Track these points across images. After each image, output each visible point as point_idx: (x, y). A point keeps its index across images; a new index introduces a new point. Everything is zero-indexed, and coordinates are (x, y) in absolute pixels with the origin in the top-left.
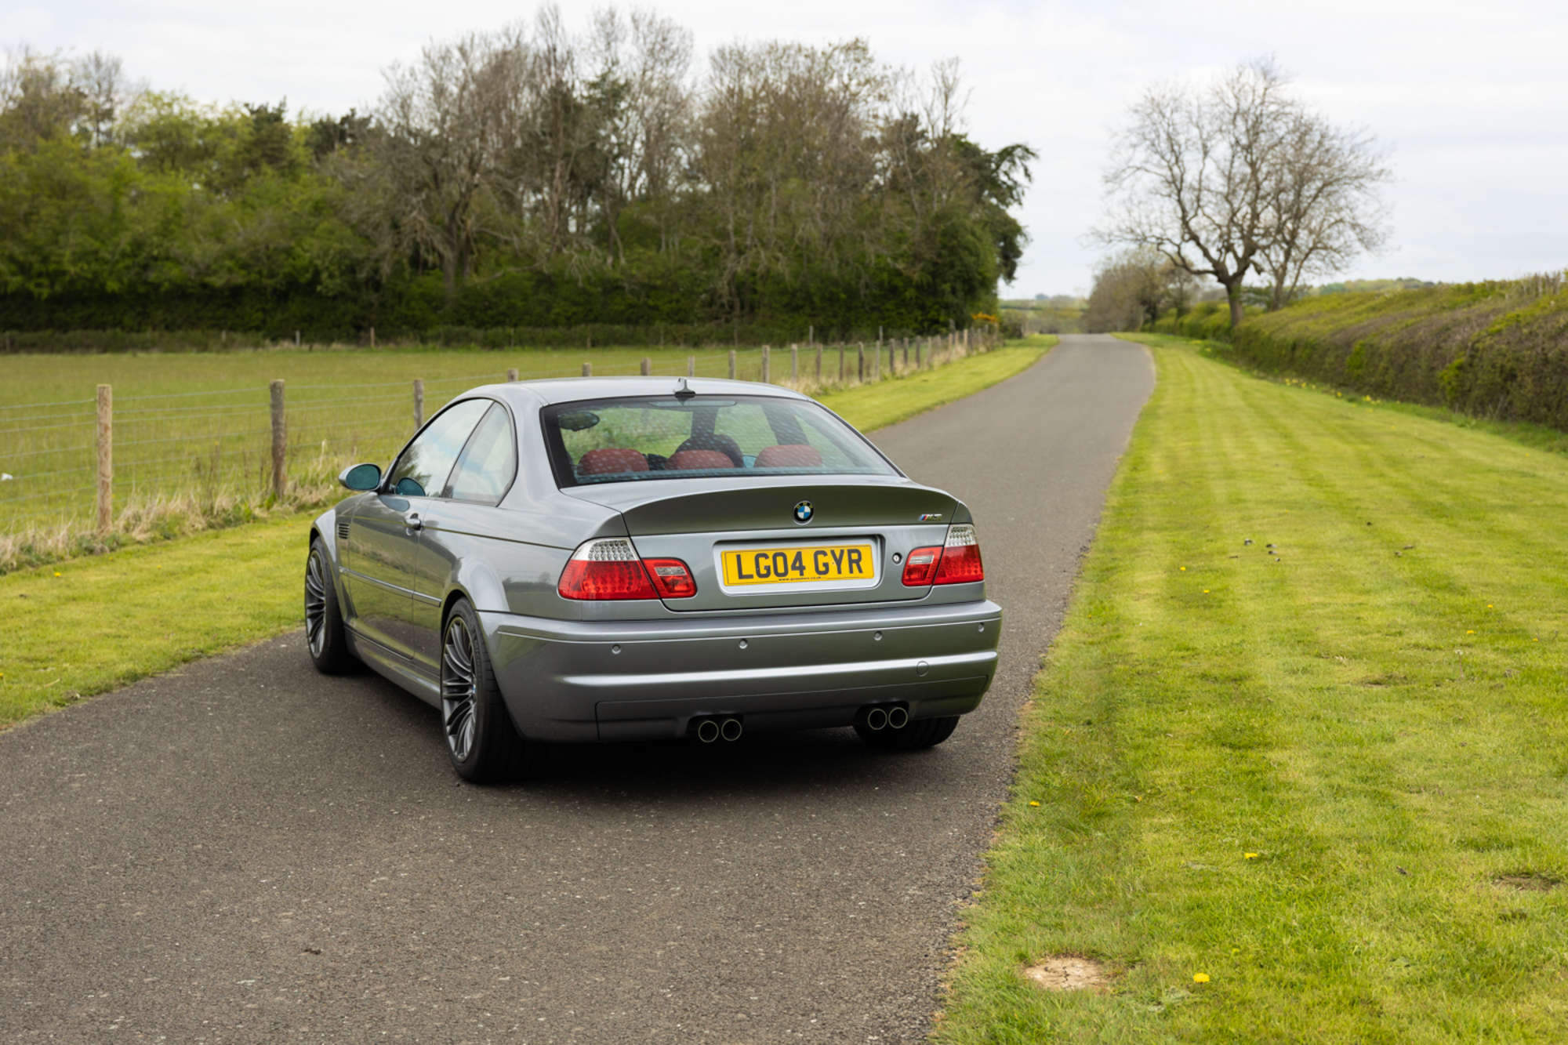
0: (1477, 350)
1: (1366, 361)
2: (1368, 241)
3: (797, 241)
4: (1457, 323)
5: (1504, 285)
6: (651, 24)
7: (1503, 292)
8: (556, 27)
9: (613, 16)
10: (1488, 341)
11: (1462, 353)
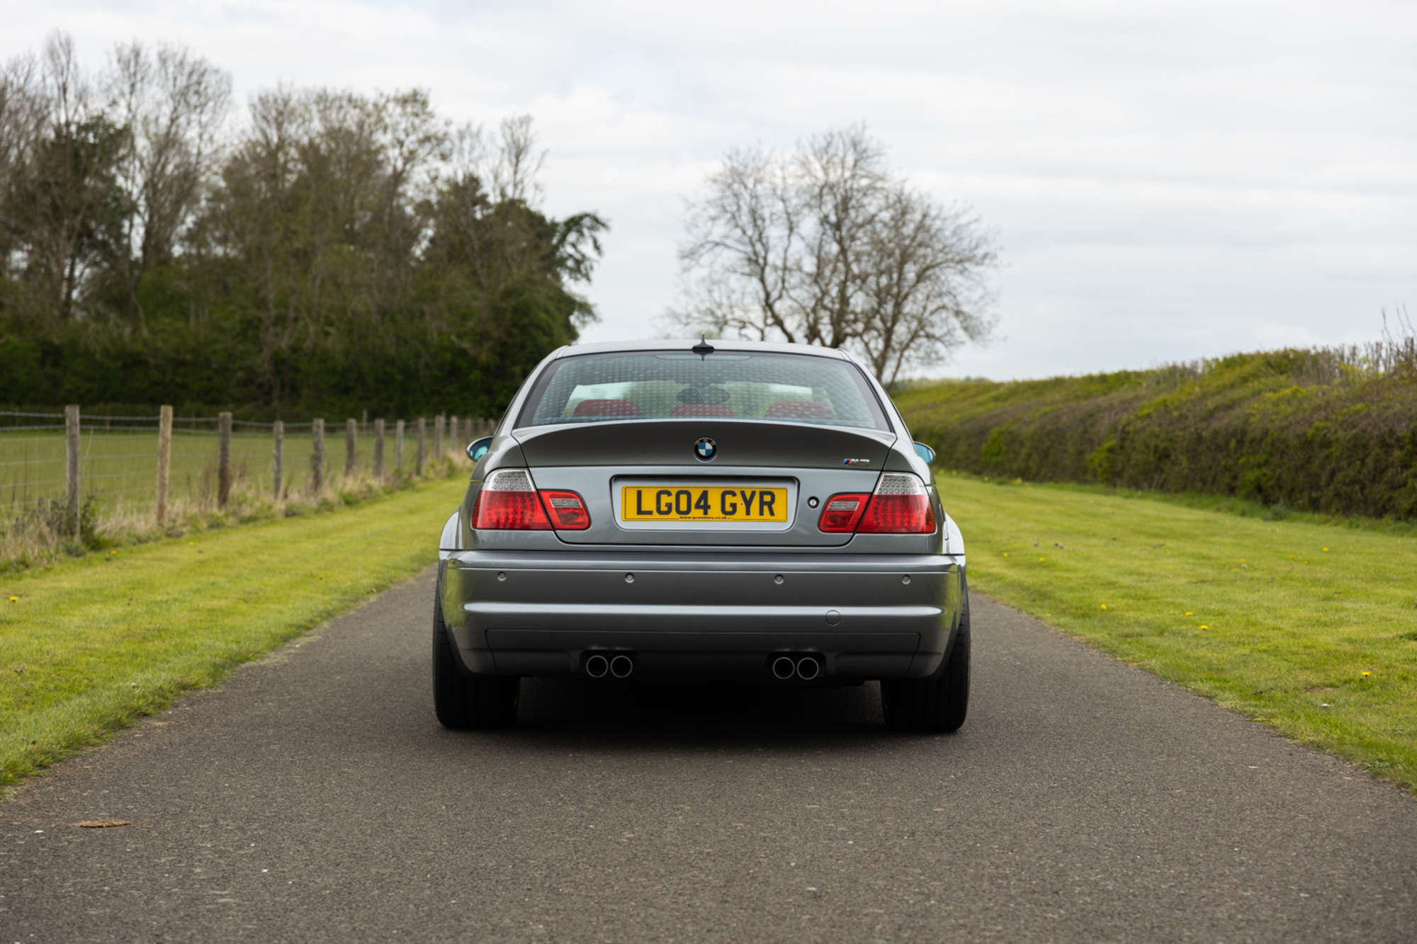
0: (1128, 433)
1: (1004, 448)
2: (972, 329)
3: (349, 314)
4: (1100, 409)
5: (1138, 375)
6: (181, 63)
7: (1139, 380)
8: (68, 63)
9: (137, 54)
10: (1139, 424)
11: (1112, 436)
